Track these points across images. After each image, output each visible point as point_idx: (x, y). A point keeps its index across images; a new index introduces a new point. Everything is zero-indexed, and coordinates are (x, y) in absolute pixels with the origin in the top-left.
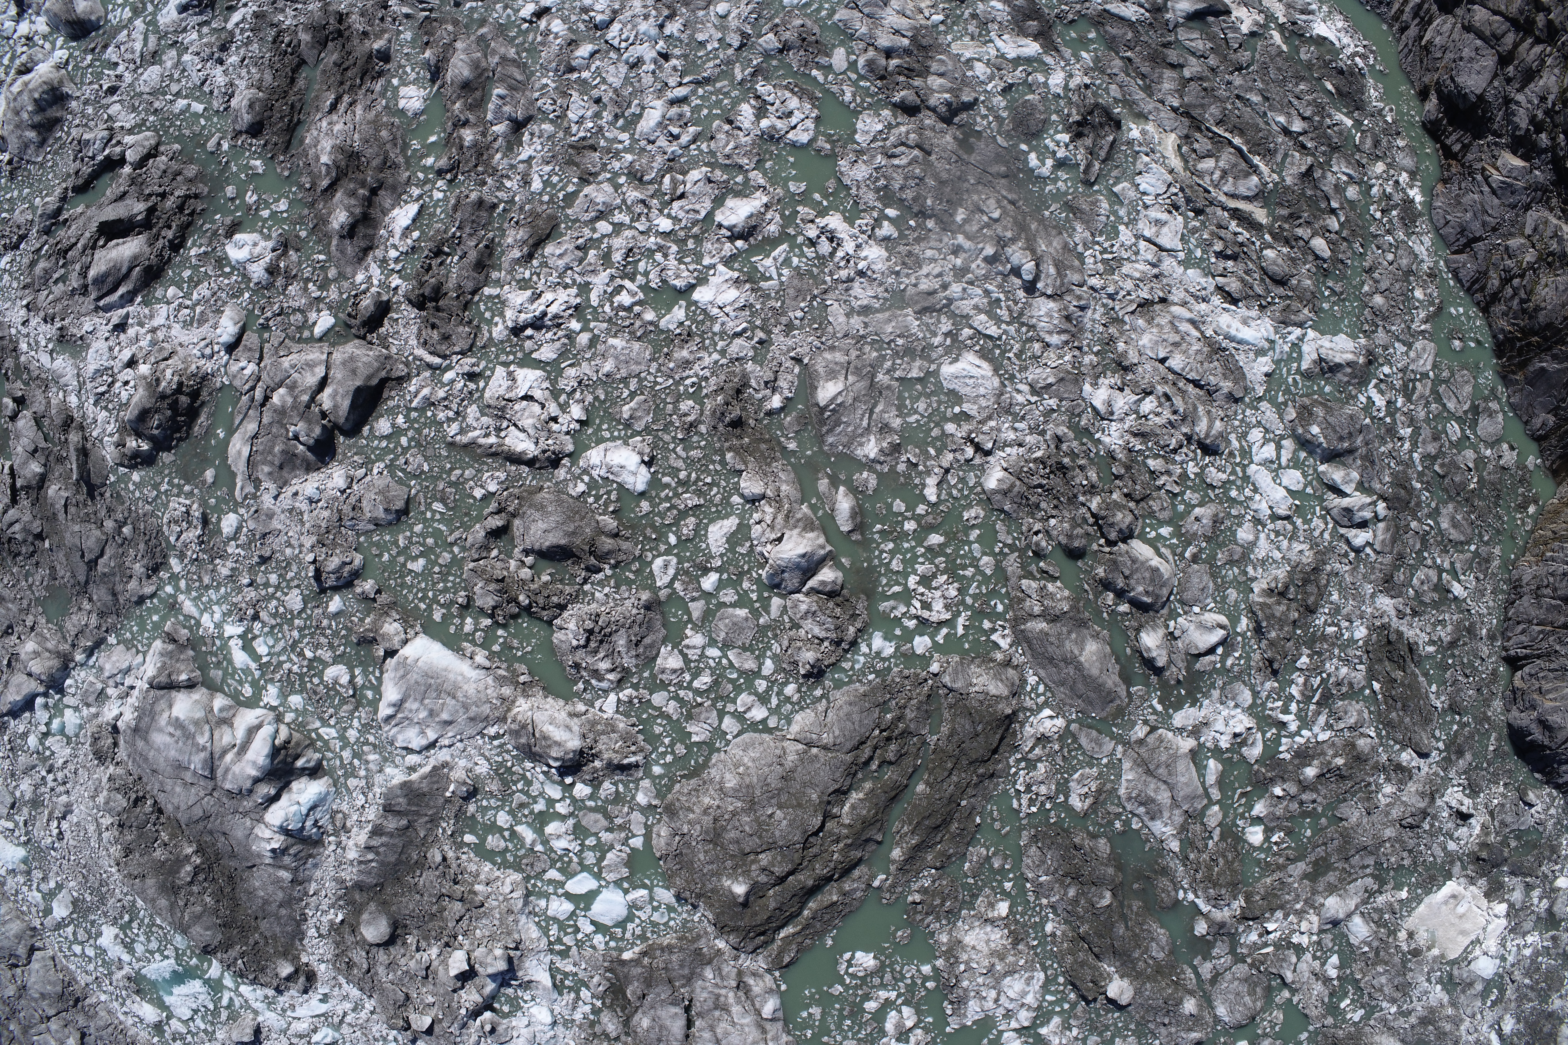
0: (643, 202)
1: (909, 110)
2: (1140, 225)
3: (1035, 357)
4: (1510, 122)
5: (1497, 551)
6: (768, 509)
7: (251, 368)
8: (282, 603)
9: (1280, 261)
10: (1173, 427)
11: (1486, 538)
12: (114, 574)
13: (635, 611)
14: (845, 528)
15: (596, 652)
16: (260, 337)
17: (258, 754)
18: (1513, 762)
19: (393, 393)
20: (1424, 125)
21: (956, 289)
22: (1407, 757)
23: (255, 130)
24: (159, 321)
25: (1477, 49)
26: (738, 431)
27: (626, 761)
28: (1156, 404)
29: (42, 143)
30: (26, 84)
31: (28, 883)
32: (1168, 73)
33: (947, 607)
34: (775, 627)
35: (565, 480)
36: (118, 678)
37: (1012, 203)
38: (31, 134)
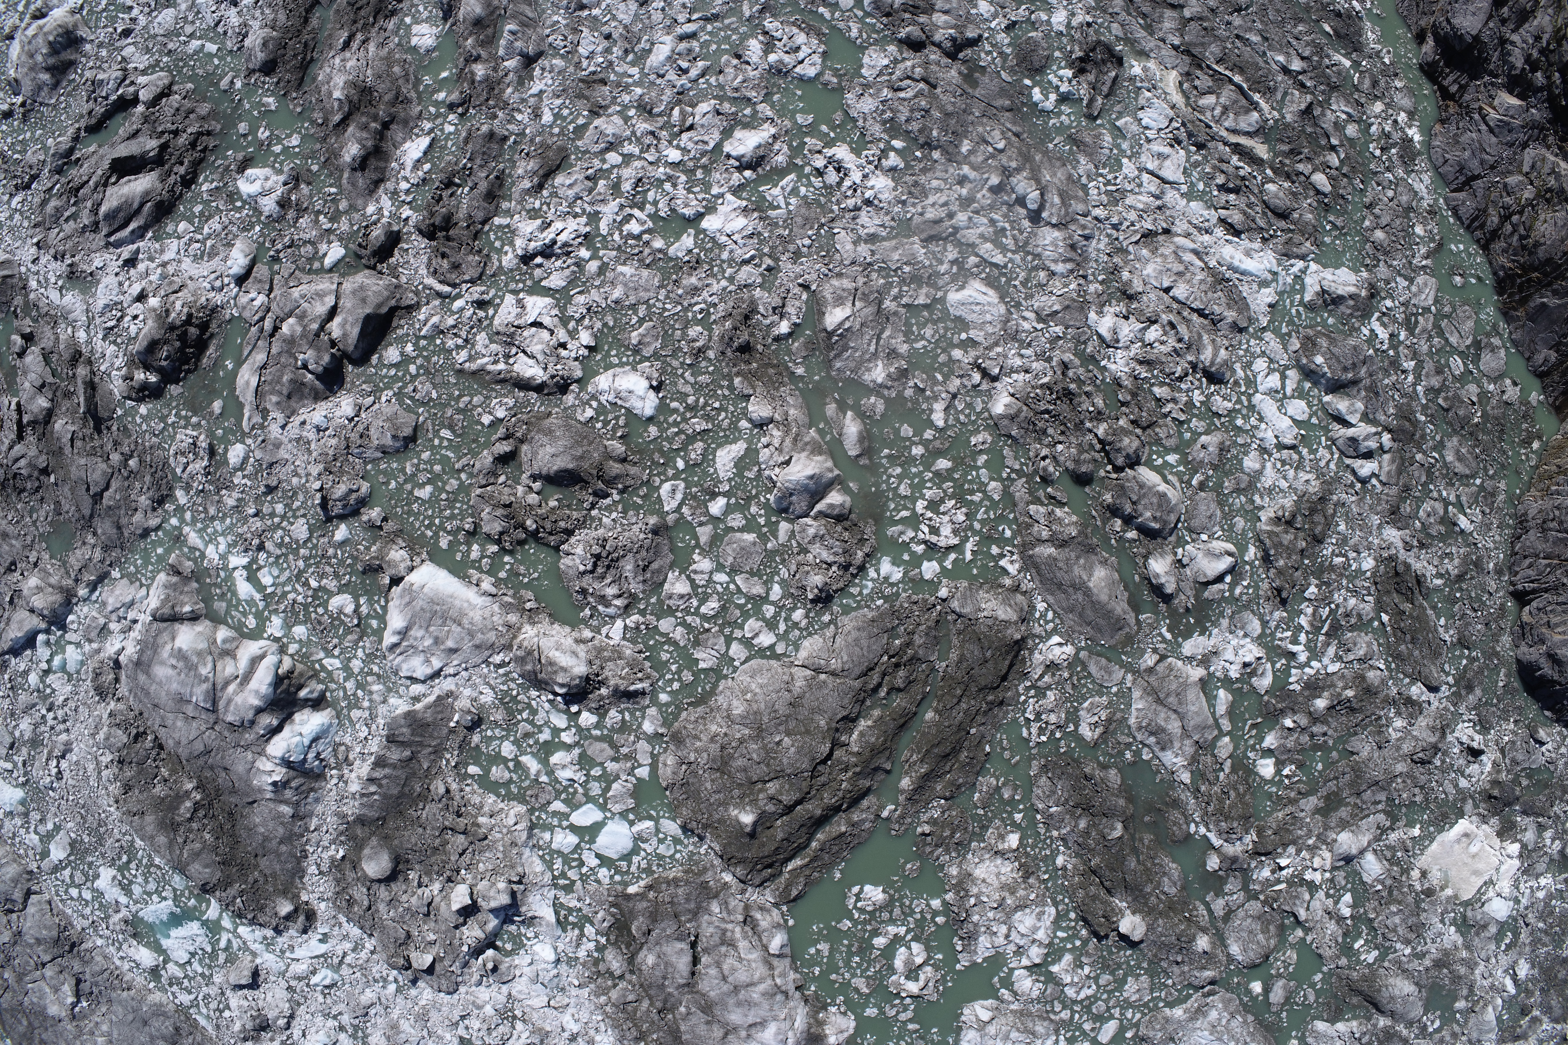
0: (652, 133)
1: (915, 45)
2: (1143, 158)
3: (1041, 286)
4: (1505, 62)
5: (1502, 485)
6: (776, 433)
7: (261, 299)
8: (287, 532)
9: (1281, 194)
10: (1178, 355)
11: (1491, 472)
12: (119, 507)
13: (642, 536)
14: (853, 453)
15: (603, 577)
16: (271, 269)
17: (261, 682)
18: (1523, 699)
19: (402, 322)
20: (1421, 67)
21: (962, 218)
22: (1417, 691)
23: (268, 68)
24: (169, 255)
26: (746, 356)
27: (632, 688)
28: (1161, 332)
29: (56, 86)
30: (41, 28)
31: (26, 825)
32: (1169, 13)
33: (955, 532)
34: (783, 551)
35: (574, 406)
36: (121, 612)
37: (1017, 135)
38: (45, 77)
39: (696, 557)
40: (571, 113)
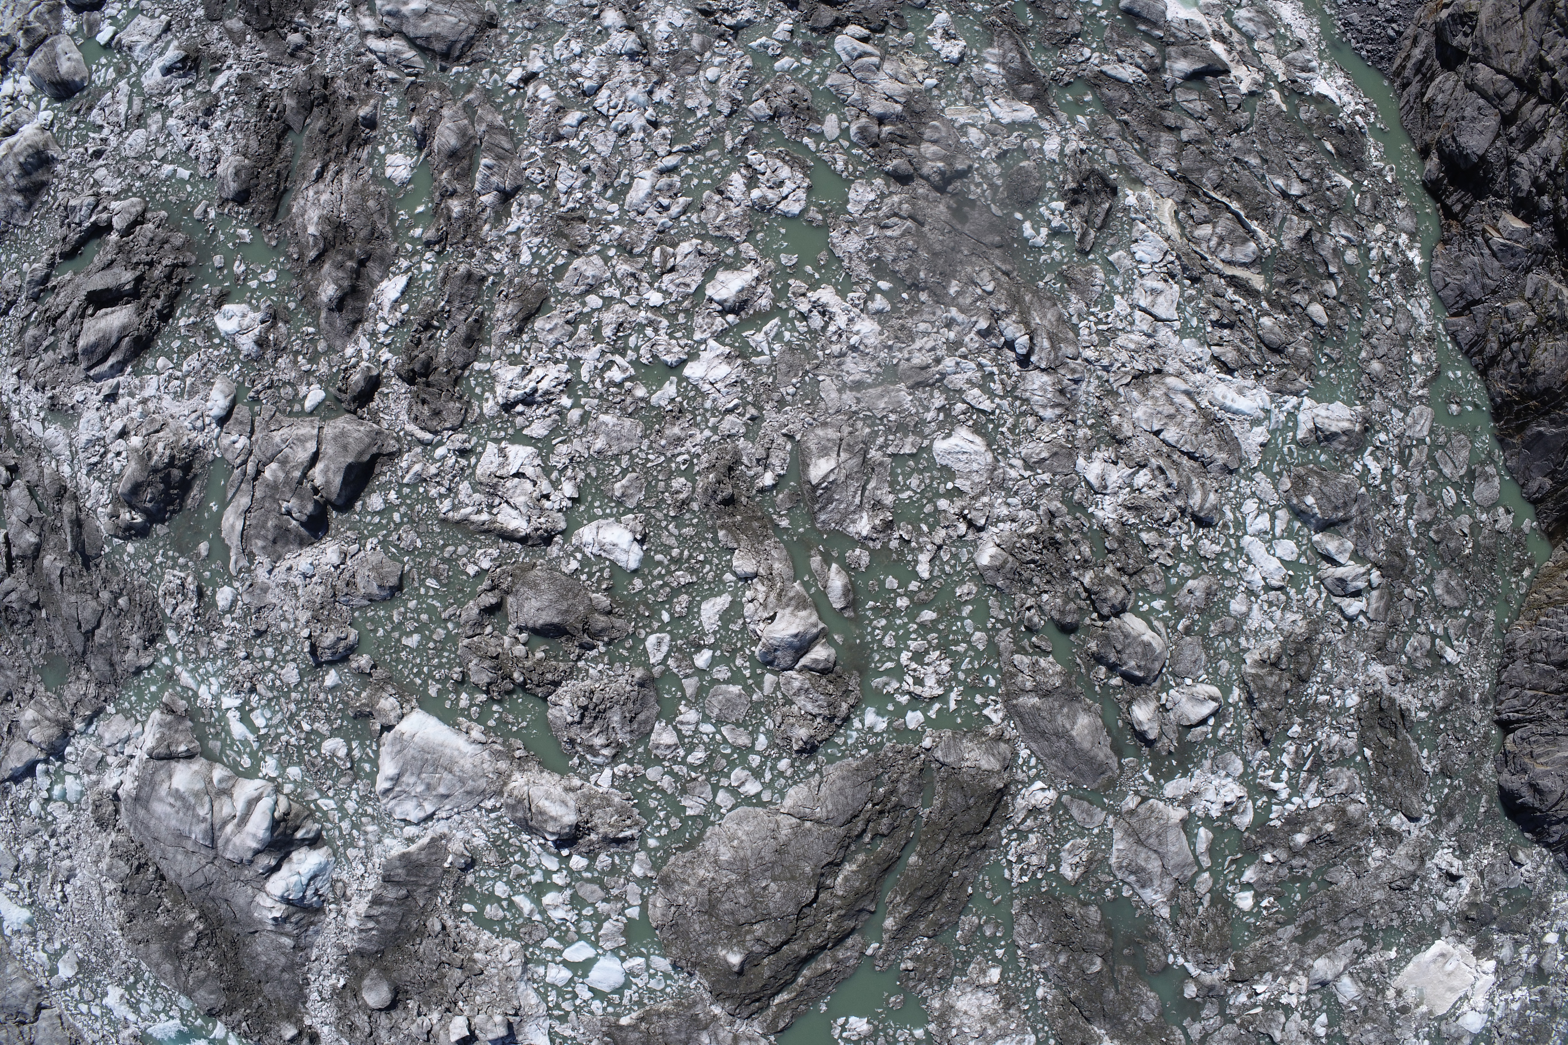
0: (633, 275)
1: (902, 178)
2: (1136, 295)
3: (1029, 432)
4: (1511, 183)
5: (1491, 615)
6: (760, 587)
7: (243, 441)
8: (278, 676)
9: (1277, 329)
10: (1167, 500)
11: (1480, 603)
12: (111, 645)
13: (628, 688)
14: (838, 606)
15: (590, 727)
16: (251, 410)
17: (258, 827)
18: (1504, 823)
19: (385, 469)
20: (1424, 184)
21: (949, 363)
22: (1397, 821)
23: (242, 198)
24: (149, 391)
25: (1479, 109)
26: (730, 509)
27: (621, 835)
28: (1150, 476)
29: (29, 207)
30: (11, 147)
31: (34, 942)
32: (1165, 137)
33: (939, 682)
34: (768, 703)
35: (558, 557)
36: (118, 747)
37: (1006, 274)
38: (18, 199)
39: (682, 708)
40: (550, 253)
